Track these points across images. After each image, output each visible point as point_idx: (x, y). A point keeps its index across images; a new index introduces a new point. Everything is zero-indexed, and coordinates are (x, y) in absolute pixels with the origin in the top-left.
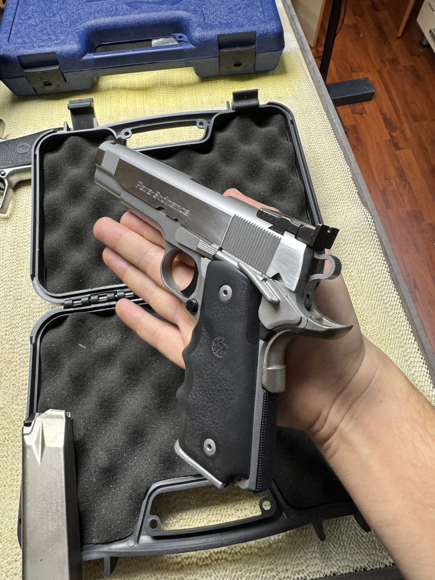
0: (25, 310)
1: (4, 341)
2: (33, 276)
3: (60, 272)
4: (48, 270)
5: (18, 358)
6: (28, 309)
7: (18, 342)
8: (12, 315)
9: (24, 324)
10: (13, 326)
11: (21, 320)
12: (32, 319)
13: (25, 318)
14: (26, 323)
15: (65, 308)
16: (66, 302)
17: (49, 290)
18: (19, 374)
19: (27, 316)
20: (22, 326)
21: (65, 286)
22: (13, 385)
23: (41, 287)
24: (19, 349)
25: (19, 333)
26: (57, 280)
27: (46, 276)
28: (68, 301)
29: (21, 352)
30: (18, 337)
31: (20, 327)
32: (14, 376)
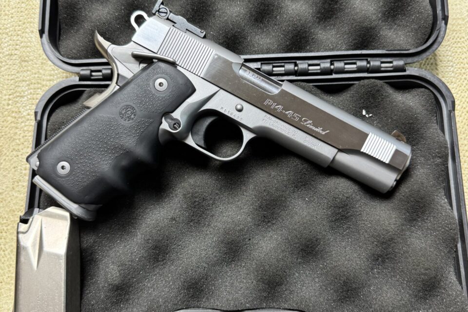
0: (33, 76)
1: (6, 113)
2: (42, 32)
3: (78, 30)
4: (63, 26)
5: (22, 135)
6: (36, 76)
7: (22, 115)
8: (17, 80)
9: (31, 93)
10: (18, 94)
11: (27, 88)
12: (41, 89)
13: (32, 86)
14: (33, 93)
15: (80, 80)
16: (82, 73)
17: (62, 53)
18: (22, 155)
19: (35, 84)
20: (29, 97)
21: (82, 50)
22: (15, 168)
23: (52, 48)
24: (23, 124)
25: (24, 105)
26: (73, 41)
27: (60, 34)
28: (85, 71)
29: (25, 128)
30: (23, 110)
31: (26, 98)
32: (15, 157)
